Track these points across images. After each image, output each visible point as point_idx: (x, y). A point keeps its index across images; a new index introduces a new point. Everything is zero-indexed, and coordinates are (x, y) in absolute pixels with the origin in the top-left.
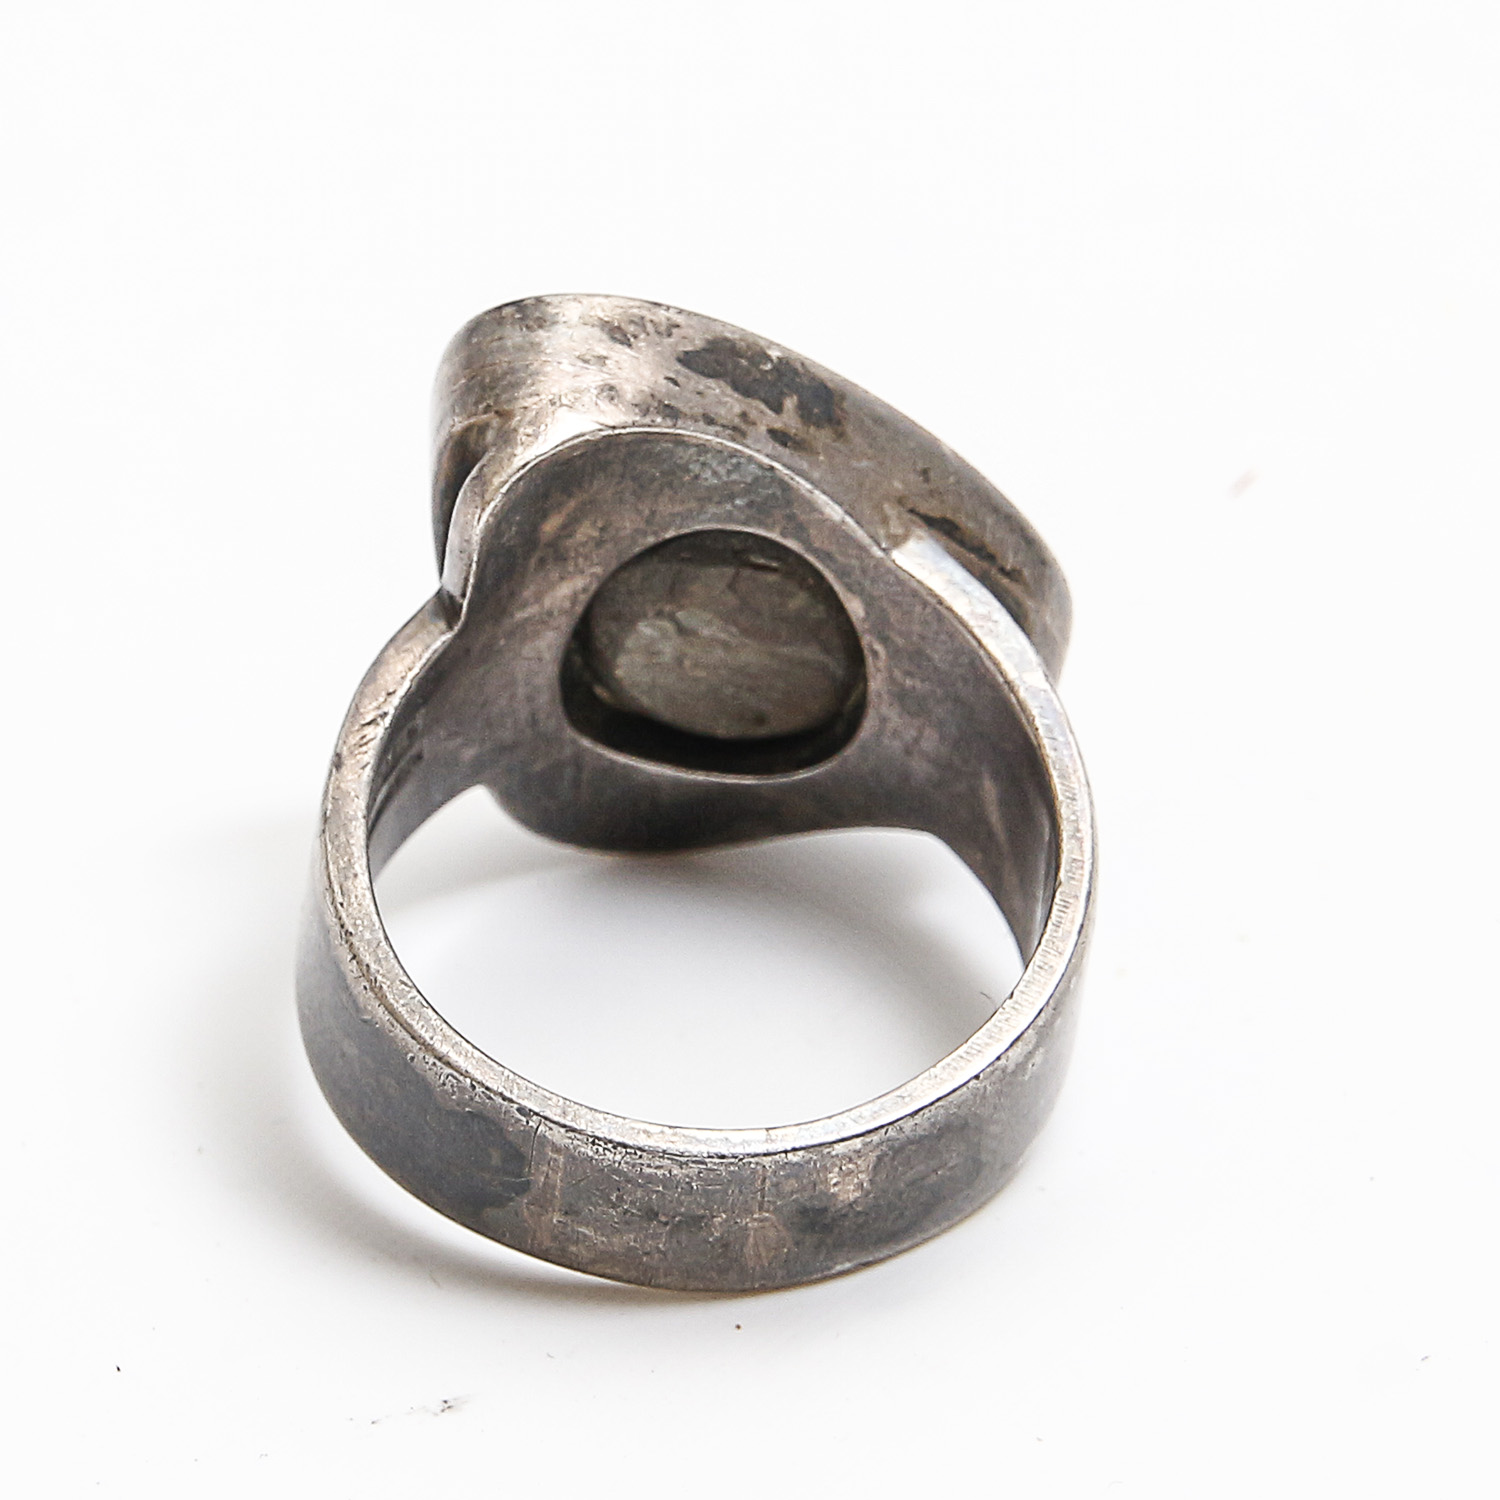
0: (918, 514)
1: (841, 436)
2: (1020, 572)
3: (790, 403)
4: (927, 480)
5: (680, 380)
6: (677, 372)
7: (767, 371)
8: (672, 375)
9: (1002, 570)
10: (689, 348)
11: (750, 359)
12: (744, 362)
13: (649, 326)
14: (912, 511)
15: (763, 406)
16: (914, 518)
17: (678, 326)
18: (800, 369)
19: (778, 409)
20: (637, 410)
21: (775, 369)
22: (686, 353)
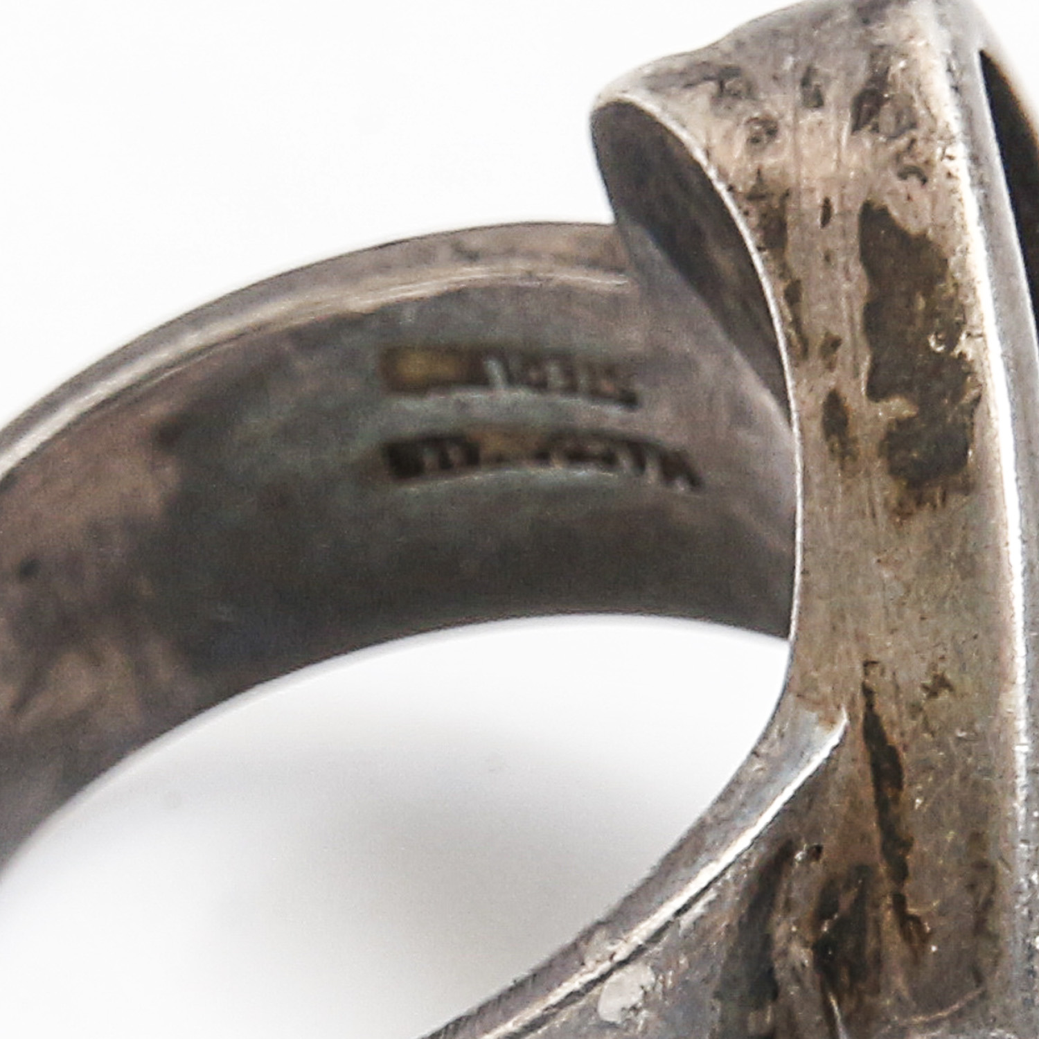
0: (870, 706)
1: (901, 513)
2: (925, 939)
3: (899, 406)
4: (933, 693)
5: (836, 221)
6: (844, 214)
7: (927, 346)
8: (836, 209)
9: (899, 903)
10: (895, 213)
11: (931, 314)
12: (921, 303)
13: (903, 142)
14: (868, 692)
15: (865, 365)
16: (860, 702)
17: (924, 181)
18: (967, 399)
19: (876, 391)
20: (752, 183)
21: (940, 361)
22: (884, 211)
